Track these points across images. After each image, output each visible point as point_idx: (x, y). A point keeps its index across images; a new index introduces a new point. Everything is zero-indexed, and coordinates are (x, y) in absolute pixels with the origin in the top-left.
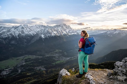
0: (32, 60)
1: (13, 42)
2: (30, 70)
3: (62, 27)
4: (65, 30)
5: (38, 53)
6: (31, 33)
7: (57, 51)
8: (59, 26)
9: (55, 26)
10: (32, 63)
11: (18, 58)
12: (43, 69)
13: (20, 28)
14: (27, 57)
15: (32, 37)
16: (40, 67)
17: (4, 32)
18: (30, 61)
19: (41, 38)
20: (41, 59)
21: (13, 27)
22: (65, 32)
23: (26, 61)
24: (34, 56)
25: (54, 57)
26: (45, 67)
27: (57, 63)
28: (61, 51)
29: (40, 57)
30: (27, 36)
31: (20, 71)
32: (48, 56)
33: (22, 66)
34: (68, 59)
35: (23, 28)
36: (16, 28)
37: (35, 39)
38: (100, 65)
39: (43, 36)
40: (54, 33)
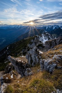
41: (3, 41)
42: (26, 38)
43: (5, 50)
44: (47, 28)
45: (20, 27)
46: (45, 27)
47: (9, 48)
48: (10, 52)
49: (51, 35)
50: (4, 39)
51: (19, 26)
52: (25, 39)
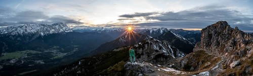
0: (33, 54)
1: (19, 39)
2: (31, 63)
3: (59, 25)
4: (62, 28)
5: (38, 48)
6: (33, 31)
7: (55, 47)
8: (57, 24)
9: (53, 25)
10: (33, 57)
11: (22, 52)
12: (42, 63)
13: (24, 27)
14: (29, 51)
15: (33, 35)
16: (39, 61)
17: (13, 31)
18: (31, 55)
19: (40, 36)
20: (40, 54)
21: (19, 27)
22: (62, 30)
23: (28, 55)
24: (35, 51)
25: (52, 53)
26: (44, 61)
27: (55, 58)
28: (58, 47)
29: (39, 52)
30: (29, 33)
31: (23, 62)
32: (47, 51)
33: (25, 59)
34: (65, 54)
35: (26, 27)
36: (21, 27)
37: (35, 37)
38: (92, 57)
39: (42, 34)
40: (52, 31)
41: (74, 50)
42: (117, 49)
43: (75, 66)
44: (151, 32)
45: (105, 30)
46: (149, 31)
47: (82, 63)
48: (83, 70)
49: (163, 42)
50: (76, 47)
51: (102, 28)
52: (115, 50)
